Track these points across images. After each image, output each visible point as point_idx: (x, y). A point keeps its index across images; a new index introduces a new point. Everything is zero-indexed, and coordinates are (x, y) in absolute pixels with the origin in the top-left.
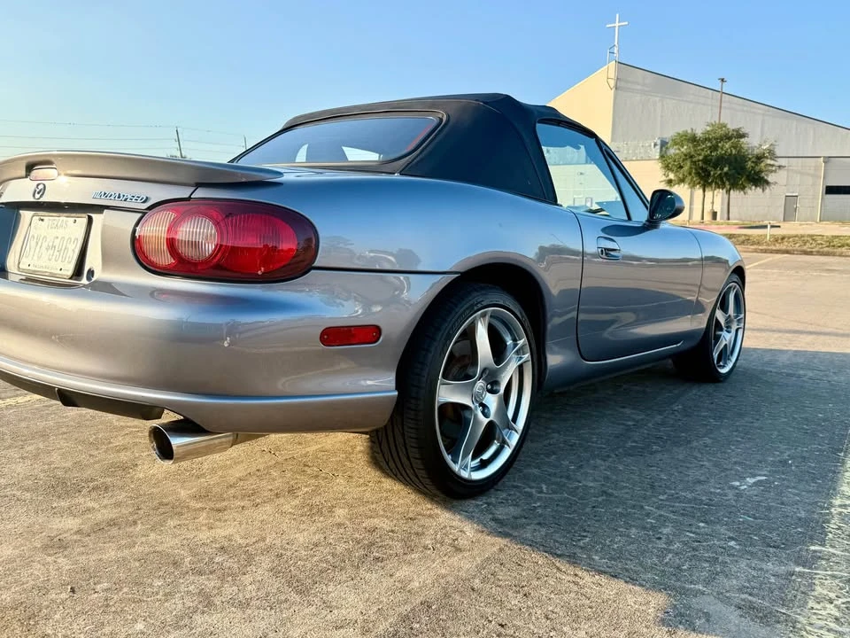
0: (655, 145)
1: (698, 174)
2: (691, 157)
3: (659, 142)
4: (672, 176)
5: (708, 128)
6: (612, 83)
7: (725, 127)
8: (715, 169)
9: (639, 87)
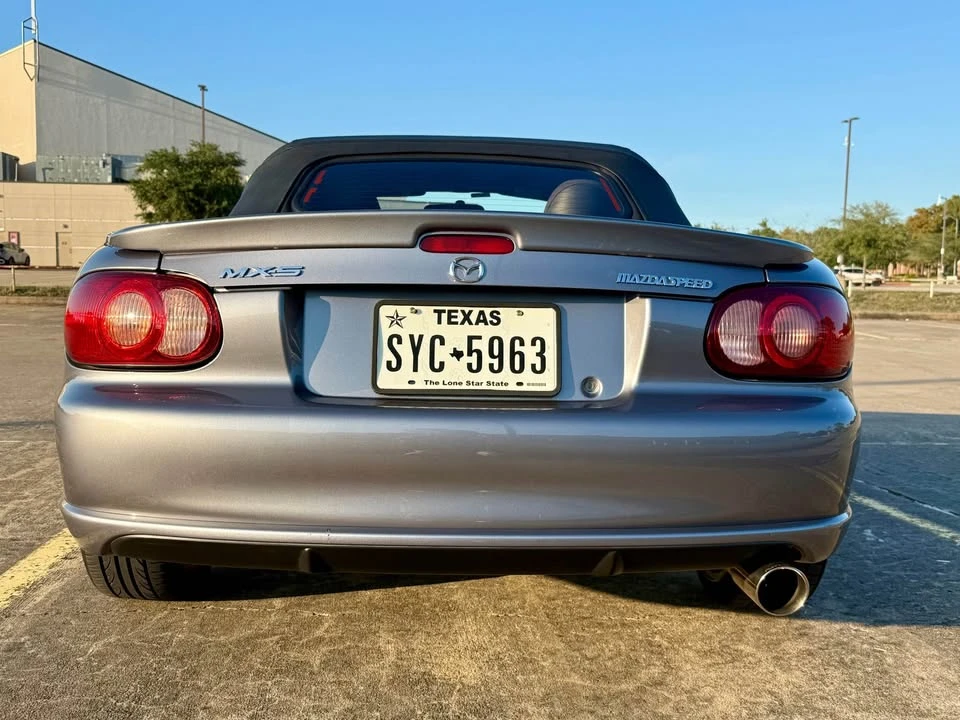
0: (105, 164)
1: (189, 208)
2: (177, 185)
3: (109, 160)
4: (150, 209)
5: (195, 149)
6: (32, 71)
7: (216, 149)
8: (211, 203)
9: (74, 82)
